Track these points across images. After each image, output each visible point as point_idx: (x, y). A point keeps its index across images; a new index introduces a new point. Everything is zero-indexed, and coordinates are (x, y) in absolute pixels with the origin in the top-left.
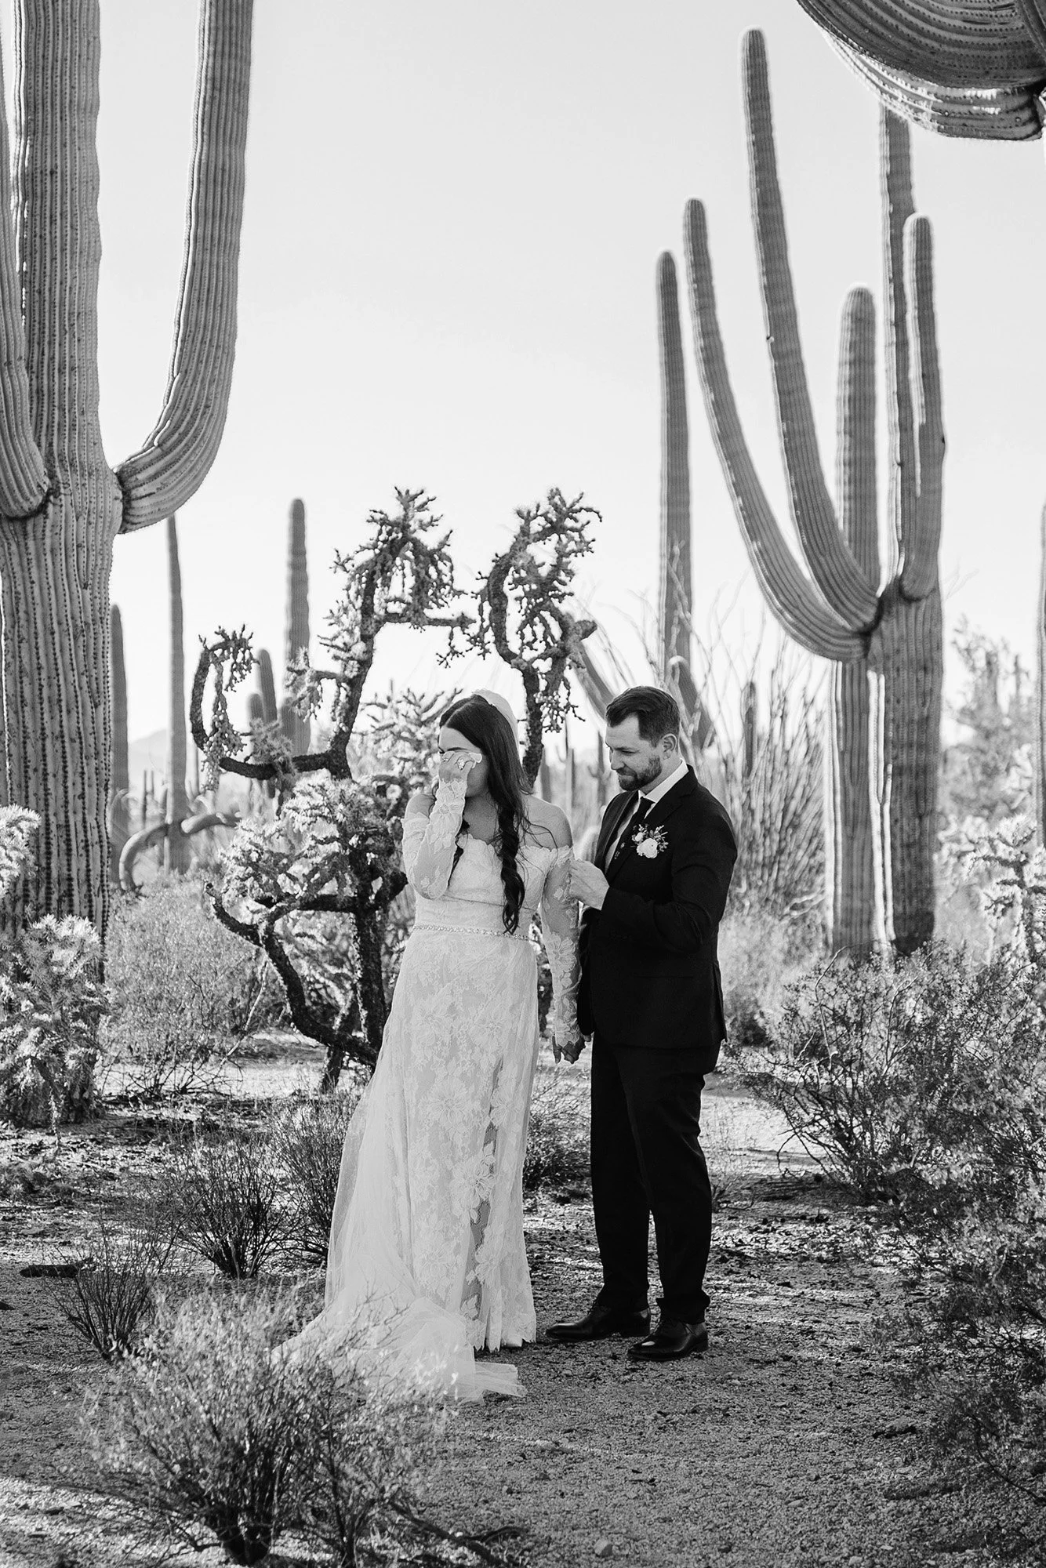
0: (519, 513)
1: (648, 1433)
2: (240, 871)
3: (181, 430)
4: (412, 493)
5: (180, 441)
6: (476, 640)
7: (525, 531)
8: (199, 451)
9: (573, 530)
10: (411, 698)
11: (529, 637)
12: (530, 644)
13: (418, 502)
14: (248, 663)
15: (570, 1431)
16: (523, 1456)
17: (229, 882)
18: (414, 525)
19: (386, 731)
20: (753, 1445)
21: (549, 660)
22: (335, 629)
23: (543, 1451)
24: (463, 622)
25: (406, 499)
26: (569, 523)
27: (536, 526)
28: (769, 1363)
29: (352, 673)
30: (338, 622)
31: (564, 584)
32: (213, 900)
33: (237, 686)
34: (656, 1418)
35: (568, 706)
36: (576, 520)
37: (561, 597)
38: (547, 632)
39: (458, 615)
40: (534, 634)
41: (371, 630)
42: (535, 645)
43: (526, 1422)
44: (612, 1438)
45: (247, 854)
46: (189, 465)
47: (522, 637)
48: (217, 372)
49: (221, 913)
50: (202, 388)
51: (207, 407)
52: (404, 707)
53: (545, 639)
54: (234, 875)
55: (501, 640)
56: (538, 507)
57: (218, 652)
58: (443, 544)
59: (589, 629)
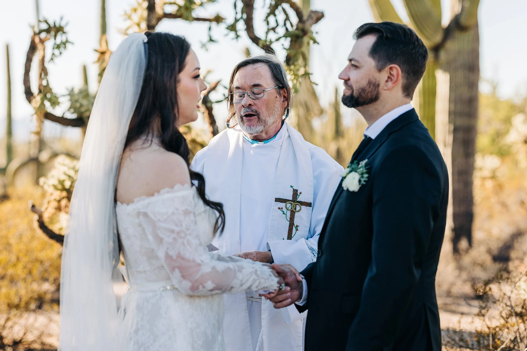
2: (57, 194)
6: (232, 28)
12: (274, 29)
17: (49, 202)
21: (289, 39)
22: (128, 23)
24: (218, 19)
30: (130, 17)
32: (36, 217)
33: (56, 60)
38: (287, 18)
39: (214, 14)
40: (277, 21)
41: (154, 22)
42: (277, 30)
45: (62, 182)
47: (268, 23)
49: (42, 226)
53: (285, 24)
54: (53, 198)
55: (250, 28)
57: (43, 35)
59: (319, 17)
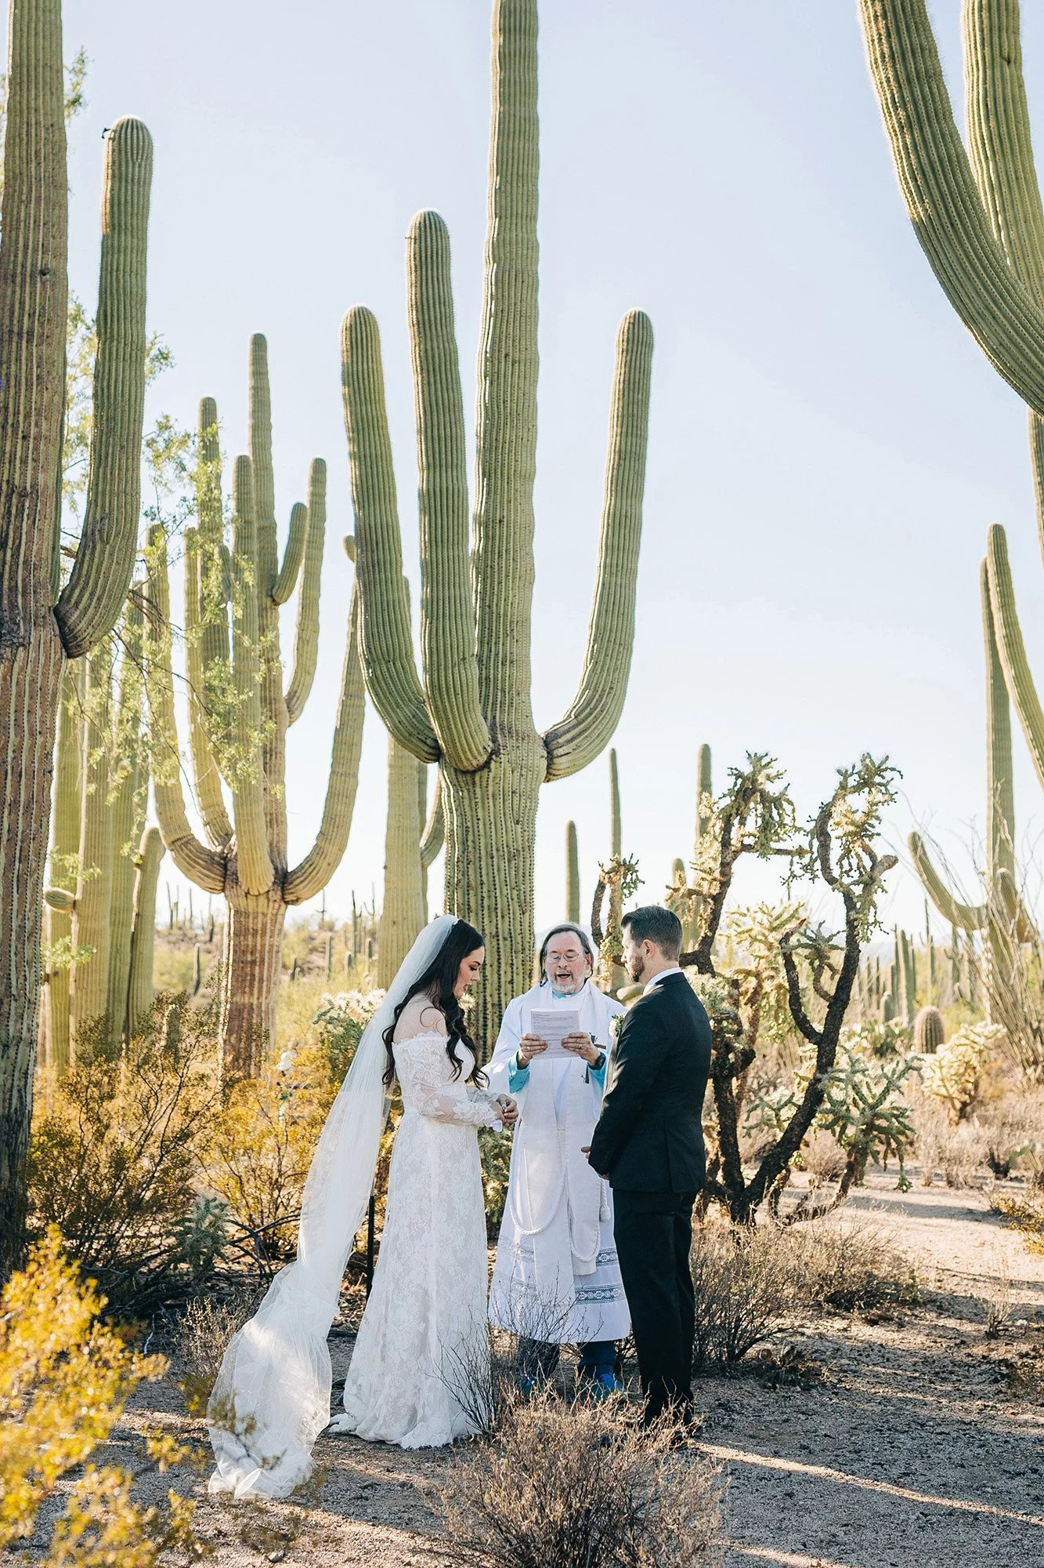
0: (839, 772)
1: (910, 1530)
3: (592, 705)
4: (761, 753)
5: (590, 714)
6: (808, 867)
7: (843, 786)
8: (605, 722)
9: (880, 784)
10: (765, 909)
11: (846, 867)
12: (847, 873)
13: (764, 762)
14: (635, 883)
15: (847, 1525)
16: (805, 1546)
18: (761, 778)
19: (747, 935)
20: (994, 1547)
21: (862, 886)
22: (704, 857)
23: (822, 1541)
24: (800, 852)
25: (756, 760)
26: (877, 779)
27: (852, 781)
28: (1019, 1474)
29: (715, 890)
31: (873, 827)
34: (918, 1518)
35: (875, 922)
36: (883, 778)
37: (871, 837)
38: (860, 864)
39: (797, 847)
40: (850, 864)
41: (728, 859)
42: (851, 874)
43: (813, 1515)
44: (880, 1533)
46: (597, 732)
47: (841, 867)
48: (619, 663)
50: (608, 675)
51: (611, 688)
52: (759, 916)
53: (858, 868)
55: (826, 869)
56: (854, 767)
57: (612, 875)
58: (783, 794)
59: (890, 862)
